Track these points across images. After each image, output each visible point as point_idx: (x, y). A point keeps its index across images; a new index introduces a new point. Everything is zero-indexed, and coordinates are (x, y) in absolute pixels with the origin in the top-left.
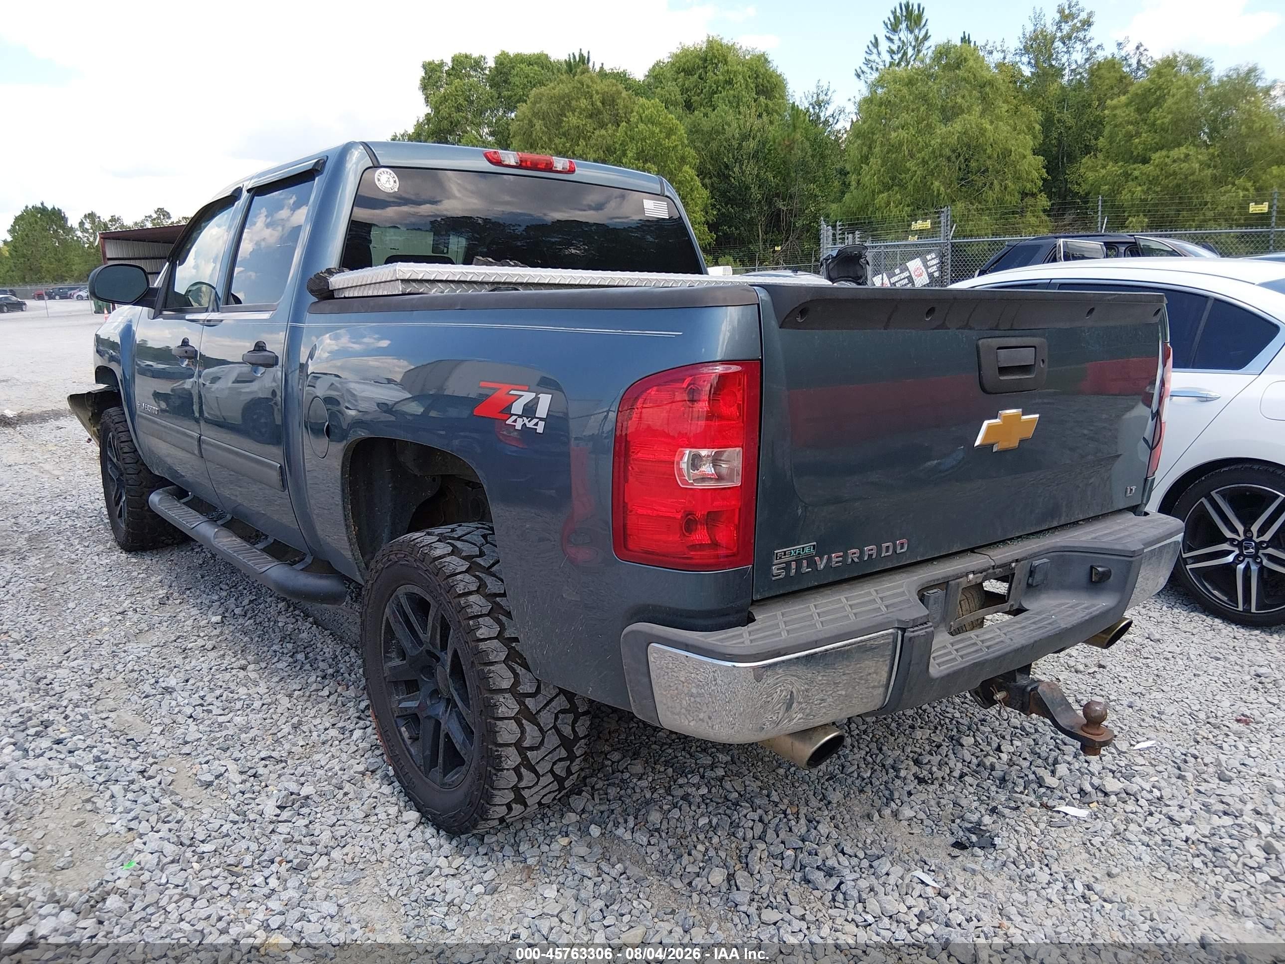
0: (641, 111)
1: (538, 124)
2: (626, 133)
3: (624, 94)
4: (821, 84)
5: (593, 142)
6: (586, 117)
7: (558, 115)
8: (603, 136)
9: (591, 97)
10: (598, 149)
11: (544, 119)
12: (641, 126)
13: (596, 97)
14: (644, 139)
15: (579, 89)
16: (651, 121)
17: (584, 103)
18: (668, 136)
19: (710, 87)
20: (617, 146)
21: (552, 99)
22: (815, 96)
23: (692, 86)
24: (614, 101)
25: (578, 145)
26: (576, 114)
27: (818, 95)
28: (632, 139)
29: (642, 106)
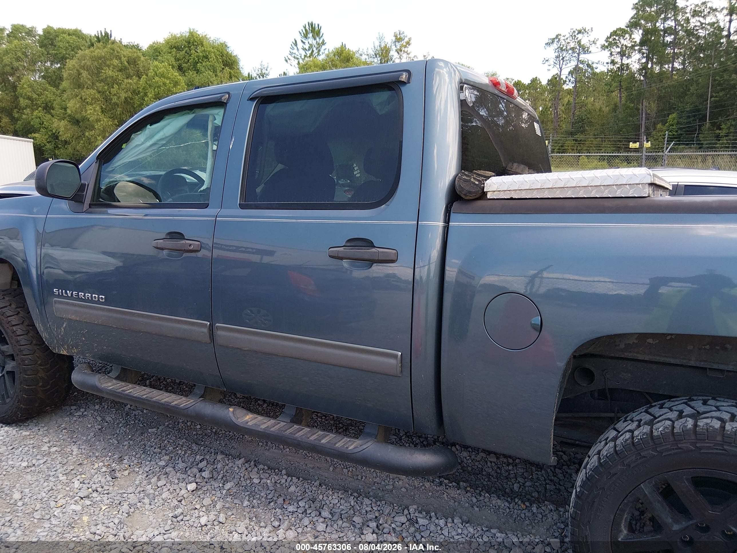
0: (156, 69)
1: (85, 74)
2: (146, 83)
3: (142, 58)
4: (263, 64)
5: (123, 86)
6: (118, 71)
7: (97, 68)
8: (131, 84)
9: (120, 58)
10: (127, 92)
11: (87, 71)
12: (157, 79)
13: (124, 59)
14: (159, 87)
15: (112, 54)
16: (162, 76)
17: (116, 62)
18: (175, 86)
19: (194, 59)
20: (141, 90)
21: (94, 59)
22: (260, 70)
23: (182, 57)
24: (135, 62)
25: (113, 88)
26: (111, 68)
27: (262, 70)
28: (150, 86)
29: (156, 66)
